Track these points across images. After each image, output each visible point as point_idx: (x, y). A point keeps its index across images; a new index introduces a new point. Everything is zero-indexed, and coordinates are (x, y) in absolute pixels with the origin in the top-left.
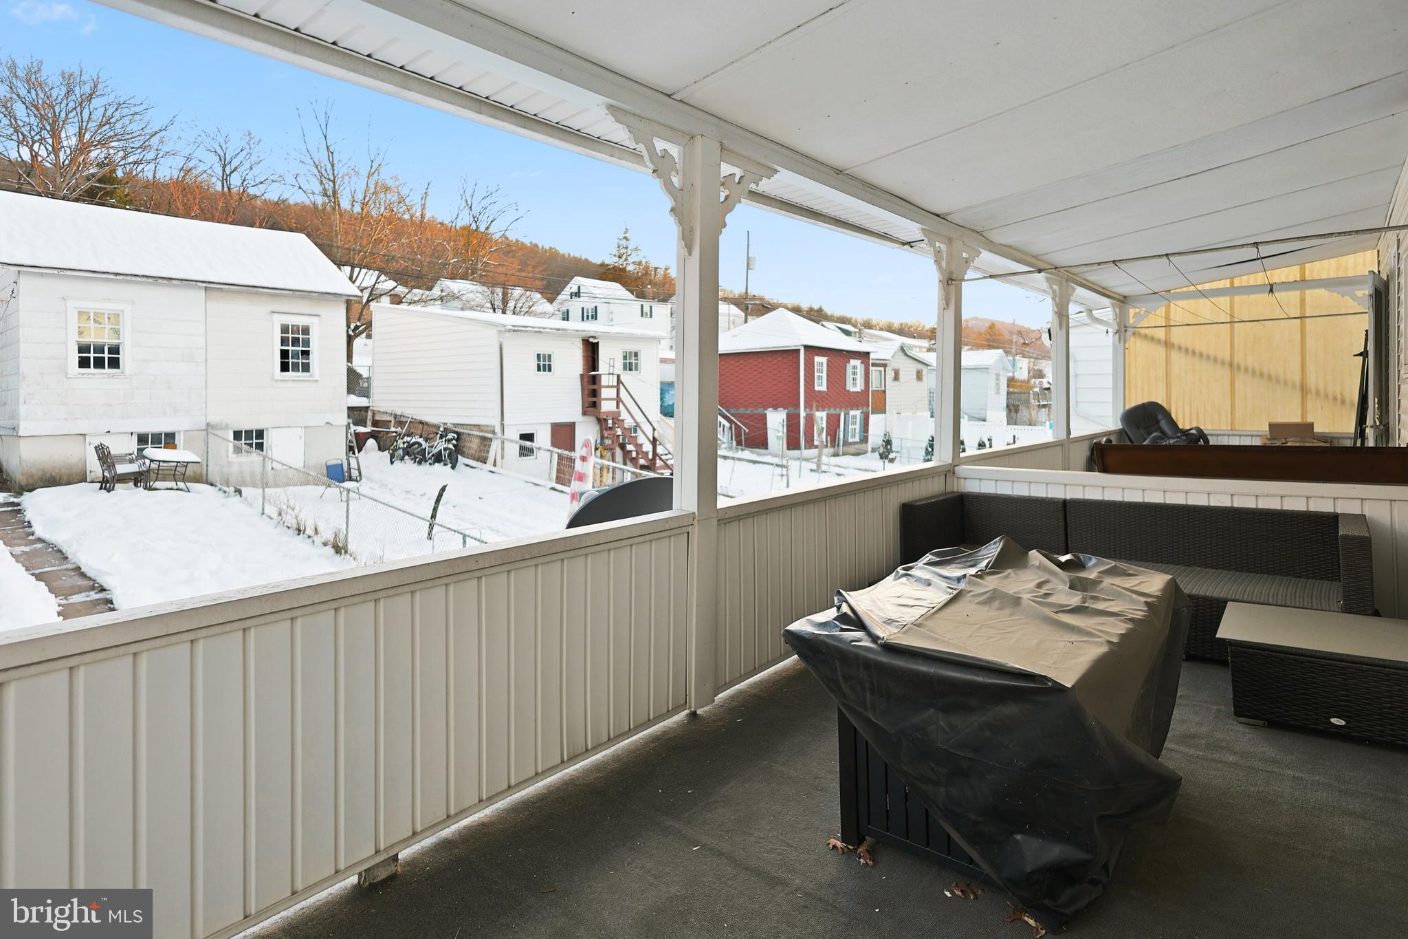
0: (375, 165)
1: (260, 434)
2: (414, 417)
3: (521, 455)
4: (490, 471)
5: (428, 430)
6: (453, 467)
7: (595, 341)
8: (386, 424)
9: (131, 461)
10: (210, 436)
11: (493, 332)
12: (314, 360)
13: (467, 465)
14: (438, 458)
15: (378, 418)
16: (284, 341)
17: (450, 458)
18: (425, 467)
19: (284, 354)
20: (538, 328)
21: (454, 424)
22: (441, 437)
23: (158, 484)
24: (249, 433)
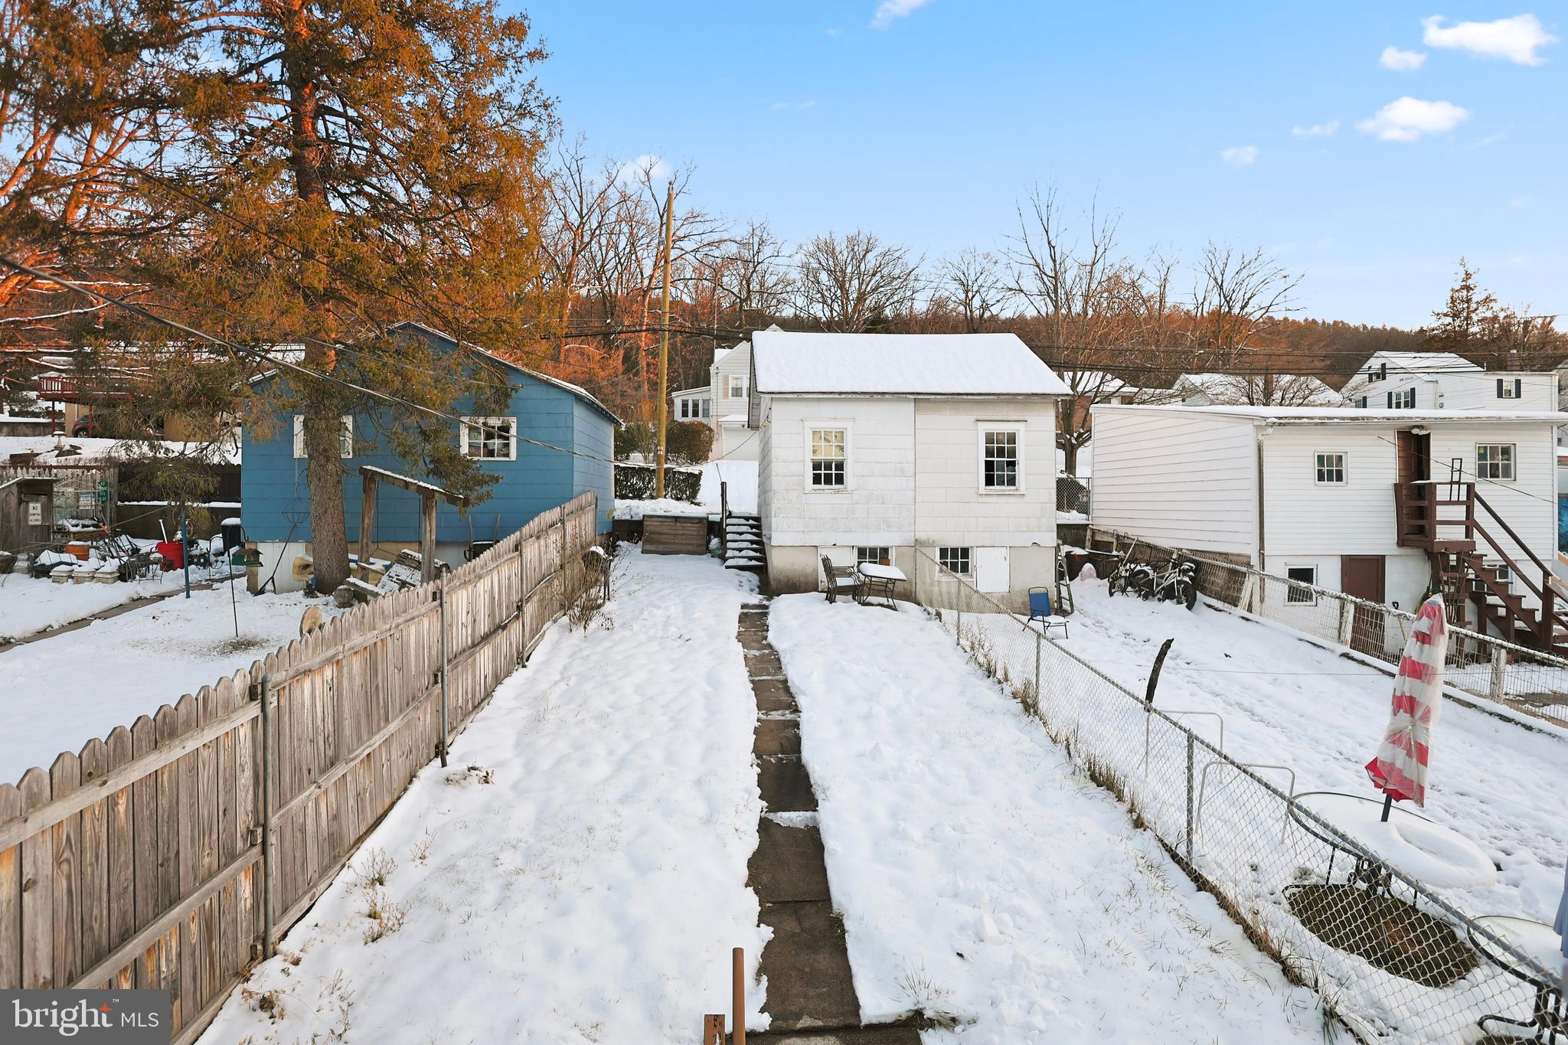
0: (1100, 250)
1: (965, 552)
2: (1140, 539)
3: (1290, 599)
4: (1243, 618)
5: (1159, 557)
6: (1190, 607)
7: (1424, 432)
8: (1107, 546)
9: (850, 575)
10: (918, 553)
11: (1248, 428)
12: (1021, 471)
13: (1209, 606)
14: (1169, 594)
15: (1098, 538)
16: (989, 453)
17: (1187, 595)
18: (1153, 604)
19: (989, 466)
20: (1320, 418)
21: (1191, 550)
22: (1174, 567)
23: (871, 599)
24: (954, 551)
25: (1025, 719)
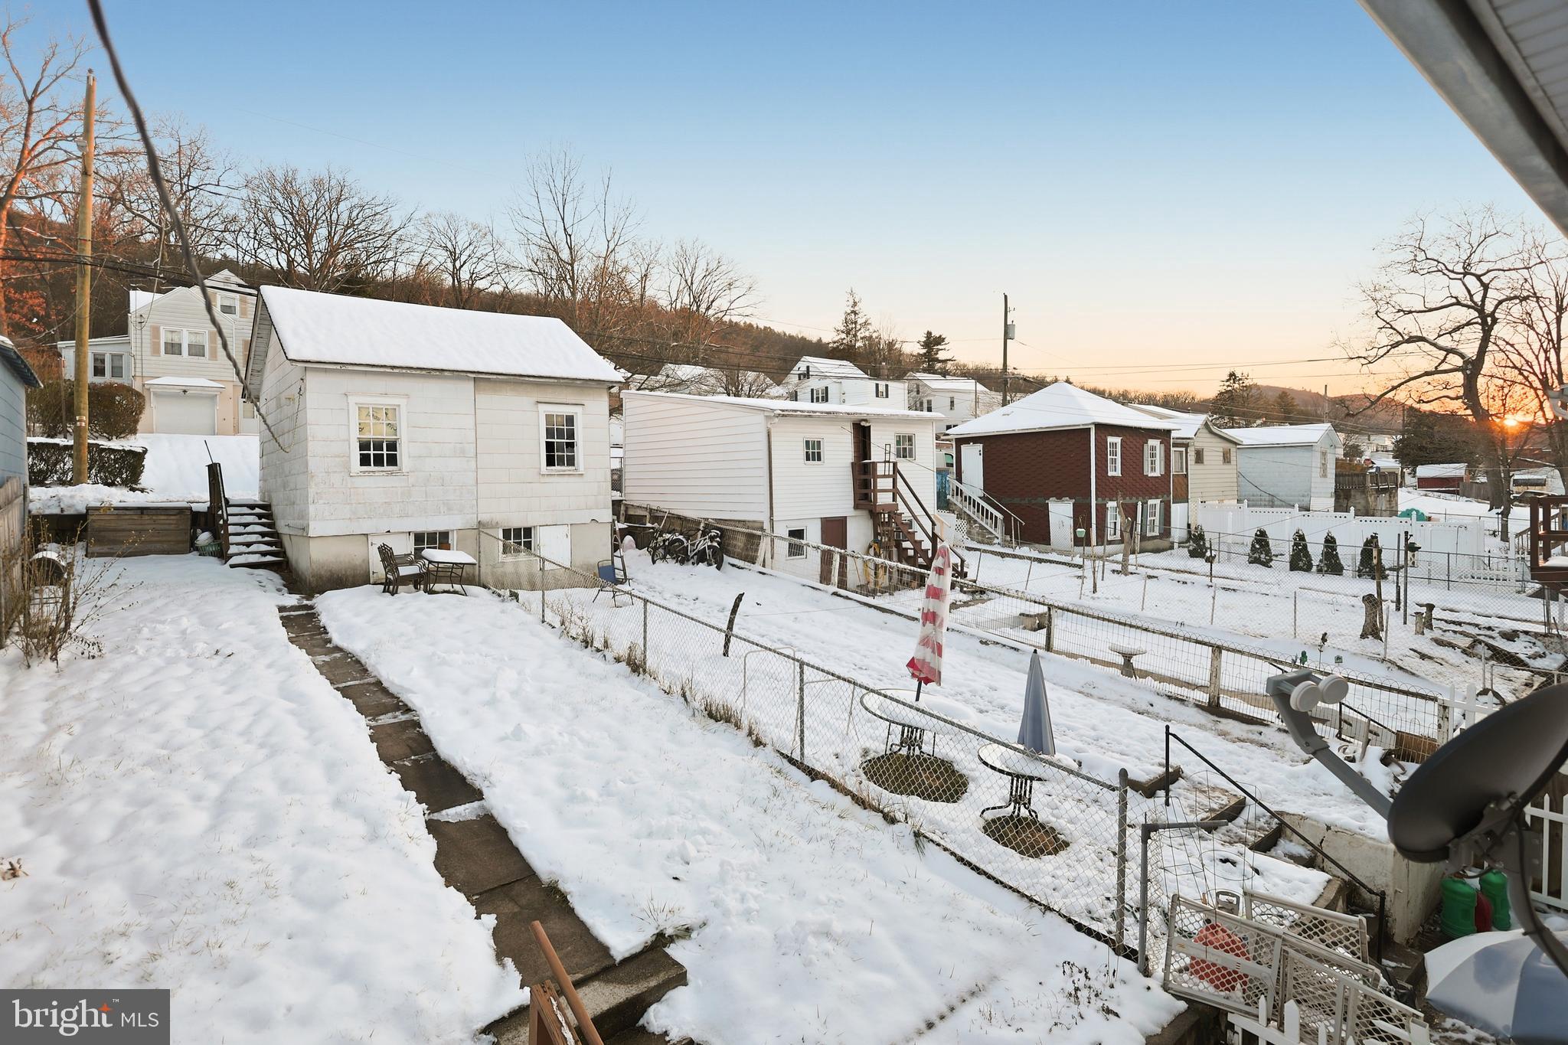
1: (528, 532)
2: (672, 512)
3: (791, 554)
4: (760, 573)
5: (688, 526)
6: (719, 568)
7: (868, 425)
8: (640, 519)
9: (411, 563)
10: (482, 535)
11: (760, 418)
12: (579, 452)
13: (733, 565)
14: (701, 557)
15: (631, 512)
16: (550, 433)
17: (715, 557)
18: (688, 567)
19: (550, 447)
20: (808, 412)
21: (716, 519)
22: (704, 534)
23: (438, 587)
24: (517, 531)
25: (634, 676)
